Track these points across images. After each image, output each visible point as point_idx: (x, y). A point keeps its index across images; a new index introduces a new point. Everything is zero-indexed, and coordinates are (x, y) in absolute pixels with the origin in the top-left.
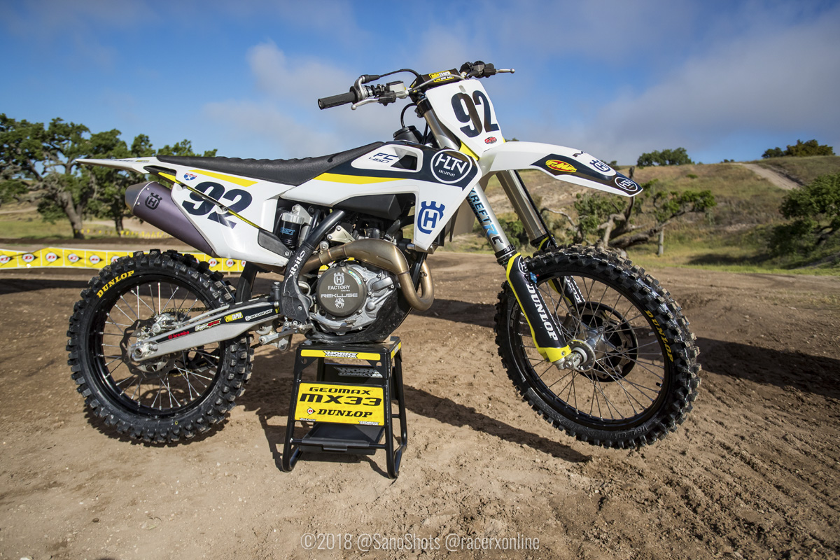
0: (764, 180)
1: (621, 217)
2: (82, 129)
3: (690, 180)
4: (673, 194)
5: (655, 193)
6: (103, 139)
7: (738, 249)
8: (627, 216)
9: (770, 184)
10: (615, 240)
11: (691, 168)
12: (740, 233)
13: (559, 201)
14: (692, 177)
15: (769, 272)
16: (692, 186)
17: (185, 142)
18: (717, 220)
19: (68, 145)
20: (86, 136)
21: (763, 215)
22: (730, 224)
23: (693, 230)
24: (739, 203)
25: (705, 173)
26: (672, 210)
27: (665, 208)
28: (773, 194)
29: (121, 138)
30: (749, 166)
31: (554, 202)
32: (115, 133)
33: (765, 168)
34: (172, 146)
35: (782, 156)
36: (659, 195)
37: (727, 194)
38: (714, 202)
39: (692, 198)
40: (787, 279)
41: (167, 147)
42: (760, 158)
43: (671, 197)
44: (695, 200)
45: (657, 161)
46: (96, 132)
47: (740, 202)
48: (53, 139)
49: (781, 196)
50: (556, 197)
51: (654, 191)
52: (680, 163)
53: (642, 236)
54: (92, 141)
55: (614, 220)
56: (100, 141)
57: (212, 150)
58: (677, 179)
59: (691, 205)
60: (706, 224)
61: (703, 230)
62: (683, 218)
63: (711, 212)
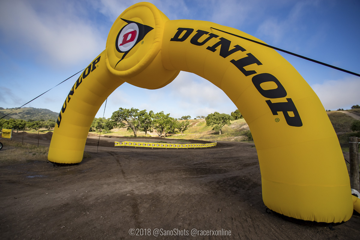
2: (138, 110)
6: (142, 112)
17: (162, 112)
19: (134, 114)
20: (138, 111)
24: (339, 125)
29: (146, 111)
30: (344, 112)
32: (145, 110)
33: (351, 112)
34: (159, 113)
41: (158, 113)
46: (141, 110)
48: (131, 113)
54: (139, 113)
56: (141, 113)
57: (168, 114)
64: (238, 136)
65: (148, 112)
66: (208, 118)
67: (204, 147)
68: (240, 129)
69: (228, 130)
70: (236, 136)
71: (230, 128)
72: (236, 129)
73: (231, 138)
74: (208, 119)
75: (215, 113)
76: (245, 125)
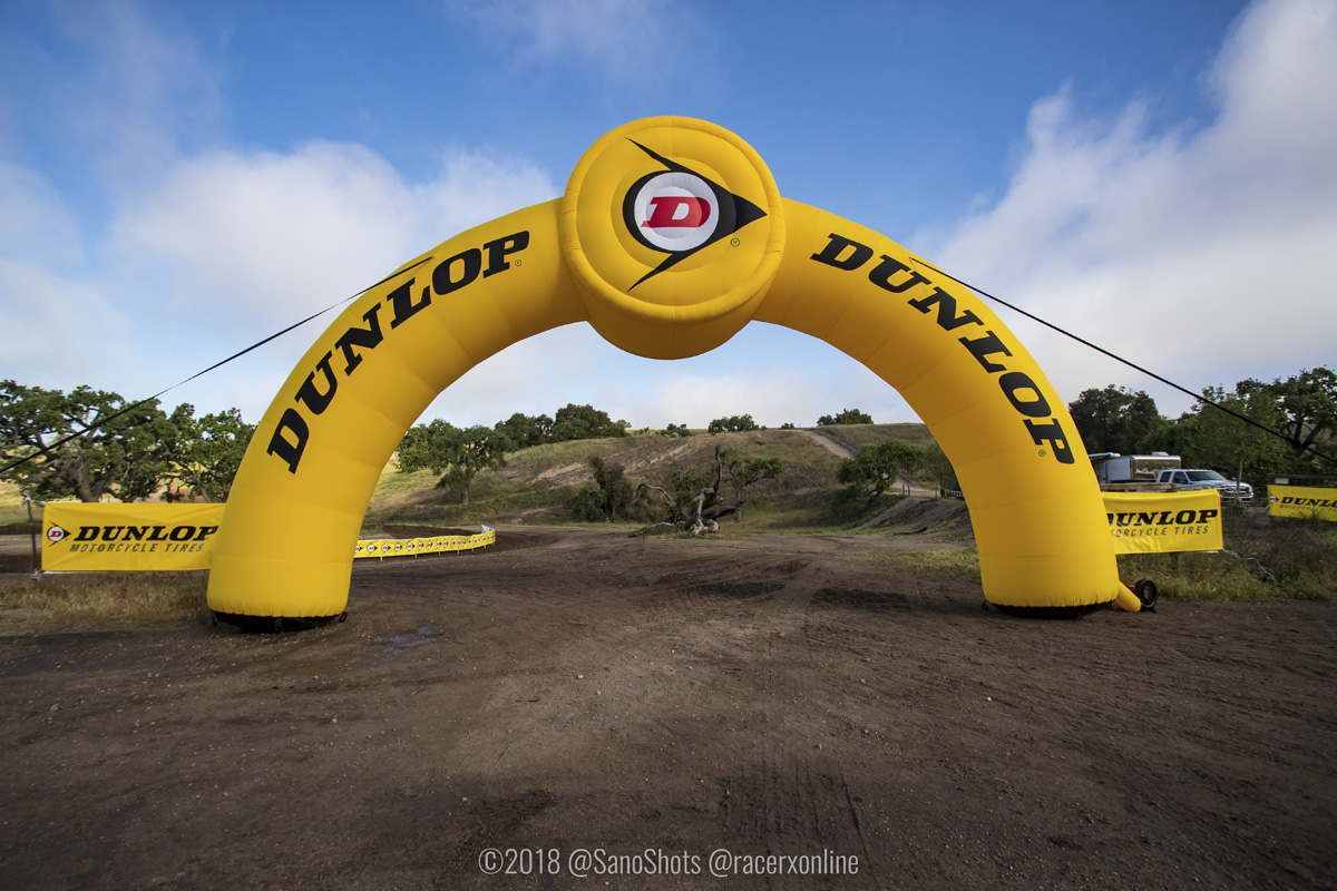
0: (821, 446)
1: (711, 490)
3: (759, 447)
4: (746, 461)
5: (731, 462)
7: (806, 512)
8: (716, 489)
9: (826, 450)
10: (707, 511)
11: (758, 434)
12: (806, 496)
13: (638, 468)
14: (761, 444)
15: (833, 534)
16: (761, 452)
18: (786, 484)
21: (823, 479)
22: (797, 488)
23: (766, 495)
24: (802, 469)
25: (771, 439)
26: (746, 477)
27: (739, 474)
28: (831, 460)
30: (807, 434)
31: (633, 470)
33: (820, 434)
35: (833, 423)
36: (735, 463)
37: (792, 460)
38: (782, 468)
39: (763, 465)
40: (847, 540)
42: (815, 425)
43: (744, 464)
44: (766, 467)
45: (726, 426)
47: (803, 467)
48: (75, 409)
49: (837, 462)
50: (634, 464)
51: (730, 459)
52: (748, 430)
53: (730, 507)
55: (705, 493)
58: (747, 446)
59: (762, 471)
60: (776, 489)
61: (774, 495)
62: (757, 484)
63: (781, 478)
64: (533, 505)
65: (168, 408)
66: (407, 441)
67: (466, 547)
68: (534, 481)
69: (491, 485)
70: (528, 507)
71: (497, 479)
72: (520, 484)
73: (510, 514)
74: (409, 445)
75: (433, 424)
76: (551, 470)
